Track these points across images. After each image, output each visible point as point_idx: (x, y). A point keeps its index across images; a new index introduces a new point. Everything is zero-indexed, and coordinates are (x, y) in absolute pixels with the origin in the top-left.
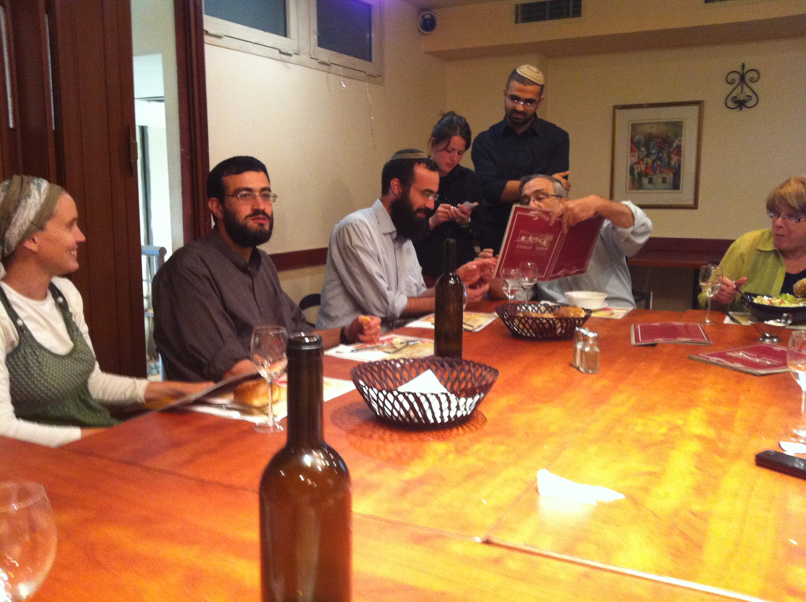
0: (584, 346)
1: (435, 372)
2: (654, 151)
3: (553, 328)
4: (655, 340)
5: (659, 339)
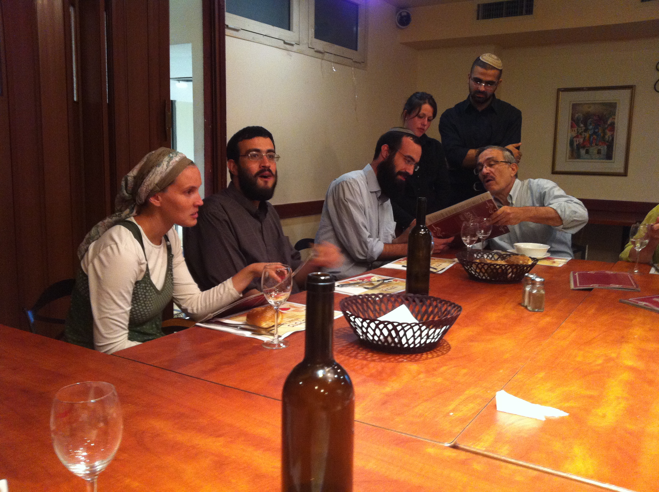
0: (532, 289)
1: (408, 306)
2: (591, 127)
3: (505, 272)
4: (591, 285)
5: (594, 285)
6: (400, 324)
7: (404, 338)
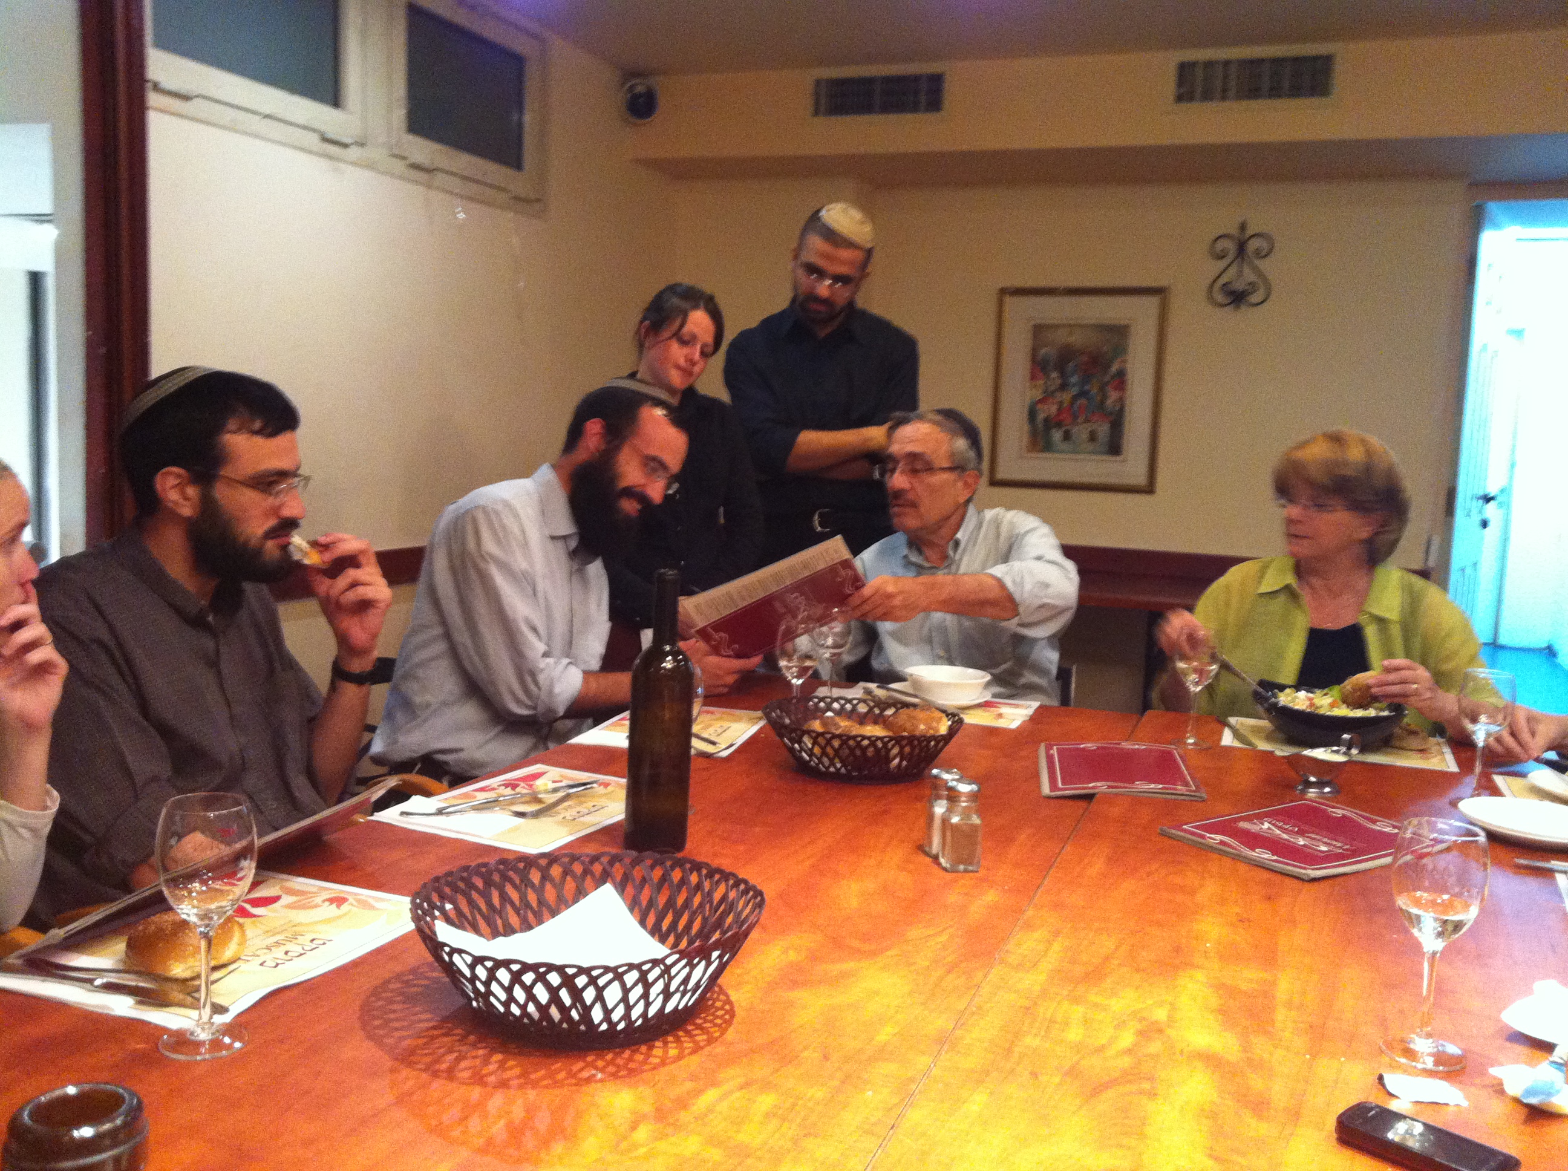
0: (950, 810)
1: (621, 889)
2: (1074, 379)
3: (882, 756)
4: (1091, 785)
5: (1099, 784)
6: (581, 971)
7: (598, 1006)
